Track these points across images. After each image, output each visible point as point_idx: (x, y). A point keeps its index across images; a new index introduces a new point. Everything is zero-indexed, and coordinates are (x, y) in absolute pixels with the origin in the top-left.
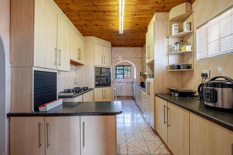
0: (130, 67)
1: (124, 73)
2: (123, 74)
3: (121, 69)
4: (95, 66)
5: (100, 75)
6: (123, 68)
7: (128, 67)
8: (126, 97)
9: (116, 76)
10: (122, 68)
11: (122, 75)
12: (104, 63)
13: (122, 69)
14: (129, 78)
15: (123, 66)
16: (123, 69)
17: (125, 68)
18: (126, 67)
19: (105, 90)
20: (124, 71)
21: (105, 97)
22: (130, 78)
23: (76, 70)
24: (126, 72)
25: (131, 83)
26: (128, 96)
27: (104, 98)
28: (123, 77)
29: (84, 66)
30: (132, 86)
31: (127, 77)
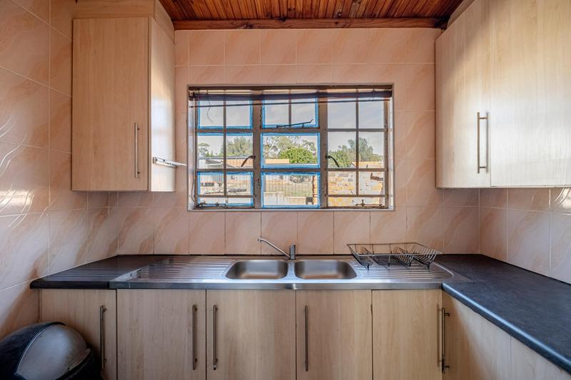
1: (325, 156)
2: (323, 172)
6: (322, 117)
9: (257, 184)
14: (368, 201)
16: (322, 127)
17: (337, 113)
18: (350, 106)
28: (315, 202)
31: (359, 201)
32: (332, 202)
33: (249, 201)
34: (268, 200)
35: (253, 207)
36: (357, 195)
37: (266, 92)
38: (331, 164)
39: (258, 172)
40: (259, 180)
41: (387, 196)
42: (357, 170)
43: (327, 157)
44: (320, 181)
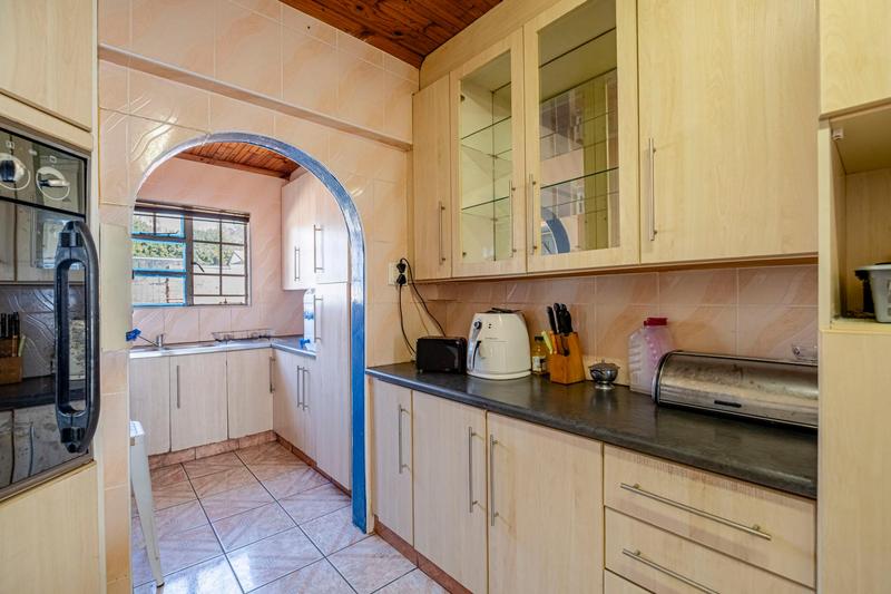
0: (238, 227)
1: (190, 263)
2: (188, 275)
3: (169, 238)
6: (188, 230)
7: (228, 226)
8: (217, 449)
10: (171, 225)
13: (180, 233)
14: (230, 300)
15: (188, 212)
16: (188, 238)
17: (202, 227)
18: (214, 225)
20: (190, 253)
22: (243, 300)
26: (238, 441)
28: (182, 300)
30: (273, 360)
31: (222, 300)
32: (197, 301)
36: (221, 295)
38: (196, 269)
41: (247, 295)
42: (221, 275)
43: (193, 263)
44: (186, 282)
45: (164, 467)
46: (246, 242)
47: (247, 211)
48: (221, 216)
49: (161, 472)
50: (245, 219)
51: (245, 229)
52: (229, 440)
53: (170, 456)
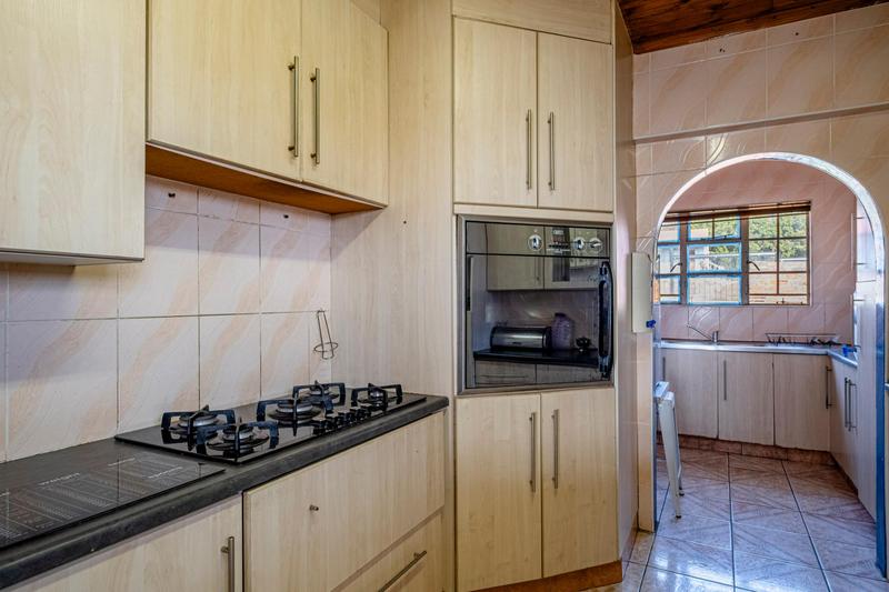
0: (801, 218)
1: (746, 262)
2: (744, 274)
3: (726, 239)
4: (459, 209)
5: (551, 285)
6: (744, 230)
7: (788, 220)
8: (763, 452)
9: (684, 285)
10: (728, 227)
11: (736, 281)
12: (544, 180)
13: (736, 234)
14: (788, 300)
15: (743, 212)
16: (744, 238)
17: (762, 226)
18: (771, 220)
19: (556, 417)
20: (745, 252)
21: (555, 479)
22: (804, 300)
23: (333, 252)
24: (762, 259)
25: (812, 343)
26: (786, 450)
27: (549, 484)
28: (737, 300)
29: (381, 217)
30: (829, 370)
31: (779, 299)
32: (752, 300)
33: (677, 299)
34: (693, 298)
35: (679, 304)
36: (778, 294)
37: (692, 214)
38: (752, 268)
39: (685, 276)
40: (686, 282)
41: (808, 294)
42: (778, 273)
43: (748, 262)
44: (742, 282)
45: (713, 450)
46: (808, 234)
47: (807, 198)
48: (778, 210)
49: (709, 453)
50: (806, 208)
51: (808, 219)
52: (775, 446)
53: (717, 443)
